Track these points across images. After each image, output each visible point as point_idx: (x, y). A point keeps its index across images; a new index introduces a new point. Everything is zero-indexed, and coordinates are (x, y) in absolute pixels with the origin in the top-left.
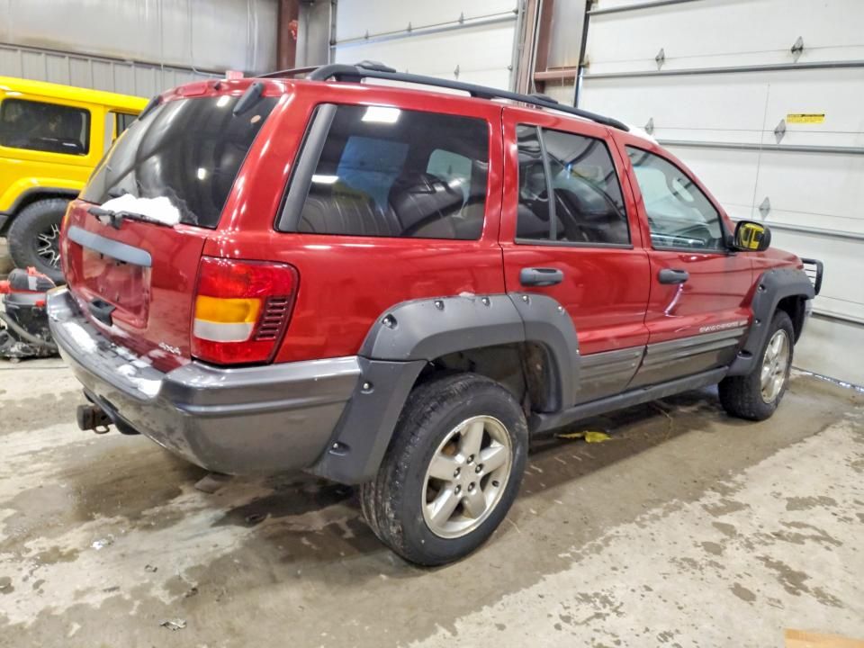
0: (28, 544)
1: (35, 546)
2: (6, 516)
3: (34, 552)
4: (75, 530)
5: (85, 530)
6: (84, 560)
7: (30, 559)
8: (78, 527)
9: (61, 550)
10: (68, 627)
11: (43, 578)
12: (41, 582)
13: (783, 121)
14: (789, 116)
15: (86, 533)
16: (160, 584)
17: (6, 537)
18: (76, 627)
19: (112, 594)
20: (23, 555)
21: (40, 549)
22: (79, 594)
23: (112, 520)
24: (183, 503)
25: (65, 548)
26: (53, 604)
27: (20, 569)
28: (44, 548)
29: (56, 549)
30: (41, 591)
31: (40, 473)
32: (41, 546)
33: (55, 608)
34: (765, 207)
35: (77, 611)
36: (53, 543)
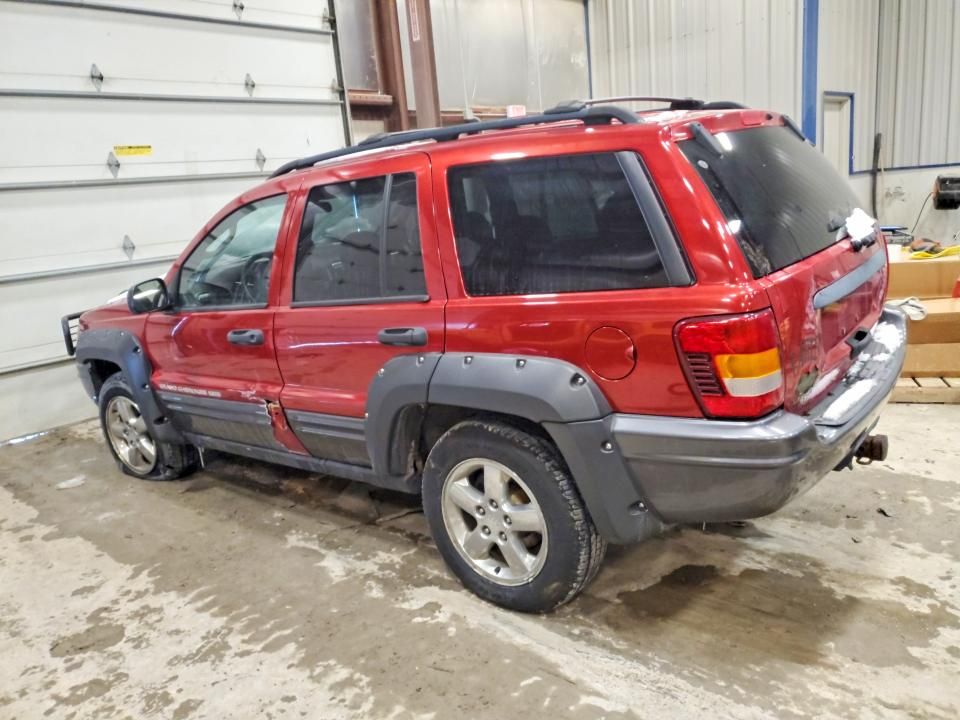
0: (926, 611)
1: (923, 607)
2: (923, 650)
3: (929, 601)
4: (874, 597)
5: (866, 592)
6: (894, 572)
7: (936, 598)
8: (869, 599)
9: (904, 590)
10: (950, 546)
11: (939, 581)
12: (943, 578)
13: (111, 154)
14: (115, 148)
15: (869, 590)
16: (864, 532)
17: (940, 629)
18: (944, 543)
19: (902, 544)
20: (939, 605)
21: (919, 601)
22: (923, 556)
23: (834, 586)
24: (760, 563)
25: (899, 590)
26: (947, 561)
27: (951, 596)
28: (916, 599)
29: (906, 593)
30: (948, 572)
31: (835, 679)
32: (916, 603)
33: (947, 558)
34: (128, 245)
35: (935, 548)
36: (904, 600)
